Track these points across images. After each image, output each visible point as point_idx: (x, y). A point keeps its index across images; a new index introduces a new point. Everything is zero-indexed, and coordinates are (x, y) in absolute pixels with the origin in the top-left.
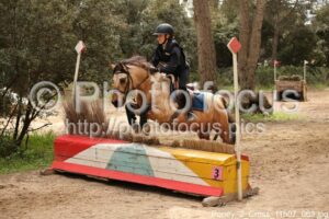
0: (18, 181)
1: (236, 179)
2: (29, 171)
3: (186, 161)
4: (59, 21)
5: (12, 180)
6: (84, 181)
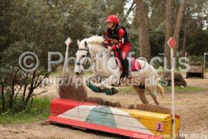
0: (27, 128)
1: (172, 130)
2: (34, 122)
3: (139, 118)
4: (55, 25)
5: (23, 128)
6: (70, 130)
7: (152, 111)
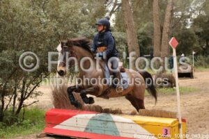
3: (143, 125)
7: (157, 116)
